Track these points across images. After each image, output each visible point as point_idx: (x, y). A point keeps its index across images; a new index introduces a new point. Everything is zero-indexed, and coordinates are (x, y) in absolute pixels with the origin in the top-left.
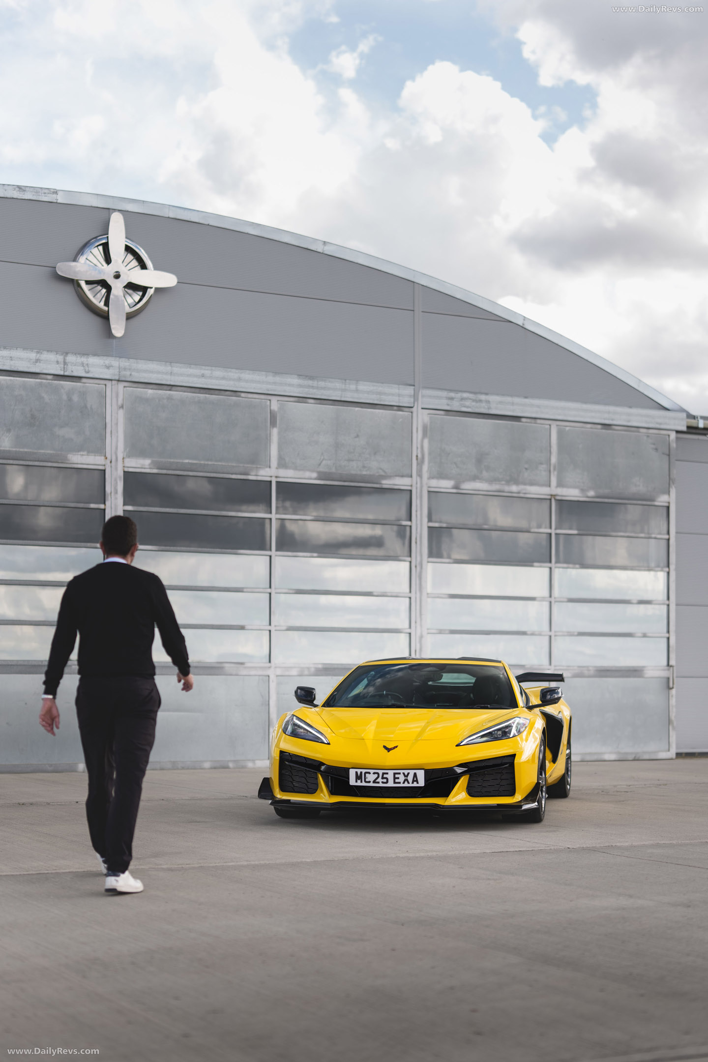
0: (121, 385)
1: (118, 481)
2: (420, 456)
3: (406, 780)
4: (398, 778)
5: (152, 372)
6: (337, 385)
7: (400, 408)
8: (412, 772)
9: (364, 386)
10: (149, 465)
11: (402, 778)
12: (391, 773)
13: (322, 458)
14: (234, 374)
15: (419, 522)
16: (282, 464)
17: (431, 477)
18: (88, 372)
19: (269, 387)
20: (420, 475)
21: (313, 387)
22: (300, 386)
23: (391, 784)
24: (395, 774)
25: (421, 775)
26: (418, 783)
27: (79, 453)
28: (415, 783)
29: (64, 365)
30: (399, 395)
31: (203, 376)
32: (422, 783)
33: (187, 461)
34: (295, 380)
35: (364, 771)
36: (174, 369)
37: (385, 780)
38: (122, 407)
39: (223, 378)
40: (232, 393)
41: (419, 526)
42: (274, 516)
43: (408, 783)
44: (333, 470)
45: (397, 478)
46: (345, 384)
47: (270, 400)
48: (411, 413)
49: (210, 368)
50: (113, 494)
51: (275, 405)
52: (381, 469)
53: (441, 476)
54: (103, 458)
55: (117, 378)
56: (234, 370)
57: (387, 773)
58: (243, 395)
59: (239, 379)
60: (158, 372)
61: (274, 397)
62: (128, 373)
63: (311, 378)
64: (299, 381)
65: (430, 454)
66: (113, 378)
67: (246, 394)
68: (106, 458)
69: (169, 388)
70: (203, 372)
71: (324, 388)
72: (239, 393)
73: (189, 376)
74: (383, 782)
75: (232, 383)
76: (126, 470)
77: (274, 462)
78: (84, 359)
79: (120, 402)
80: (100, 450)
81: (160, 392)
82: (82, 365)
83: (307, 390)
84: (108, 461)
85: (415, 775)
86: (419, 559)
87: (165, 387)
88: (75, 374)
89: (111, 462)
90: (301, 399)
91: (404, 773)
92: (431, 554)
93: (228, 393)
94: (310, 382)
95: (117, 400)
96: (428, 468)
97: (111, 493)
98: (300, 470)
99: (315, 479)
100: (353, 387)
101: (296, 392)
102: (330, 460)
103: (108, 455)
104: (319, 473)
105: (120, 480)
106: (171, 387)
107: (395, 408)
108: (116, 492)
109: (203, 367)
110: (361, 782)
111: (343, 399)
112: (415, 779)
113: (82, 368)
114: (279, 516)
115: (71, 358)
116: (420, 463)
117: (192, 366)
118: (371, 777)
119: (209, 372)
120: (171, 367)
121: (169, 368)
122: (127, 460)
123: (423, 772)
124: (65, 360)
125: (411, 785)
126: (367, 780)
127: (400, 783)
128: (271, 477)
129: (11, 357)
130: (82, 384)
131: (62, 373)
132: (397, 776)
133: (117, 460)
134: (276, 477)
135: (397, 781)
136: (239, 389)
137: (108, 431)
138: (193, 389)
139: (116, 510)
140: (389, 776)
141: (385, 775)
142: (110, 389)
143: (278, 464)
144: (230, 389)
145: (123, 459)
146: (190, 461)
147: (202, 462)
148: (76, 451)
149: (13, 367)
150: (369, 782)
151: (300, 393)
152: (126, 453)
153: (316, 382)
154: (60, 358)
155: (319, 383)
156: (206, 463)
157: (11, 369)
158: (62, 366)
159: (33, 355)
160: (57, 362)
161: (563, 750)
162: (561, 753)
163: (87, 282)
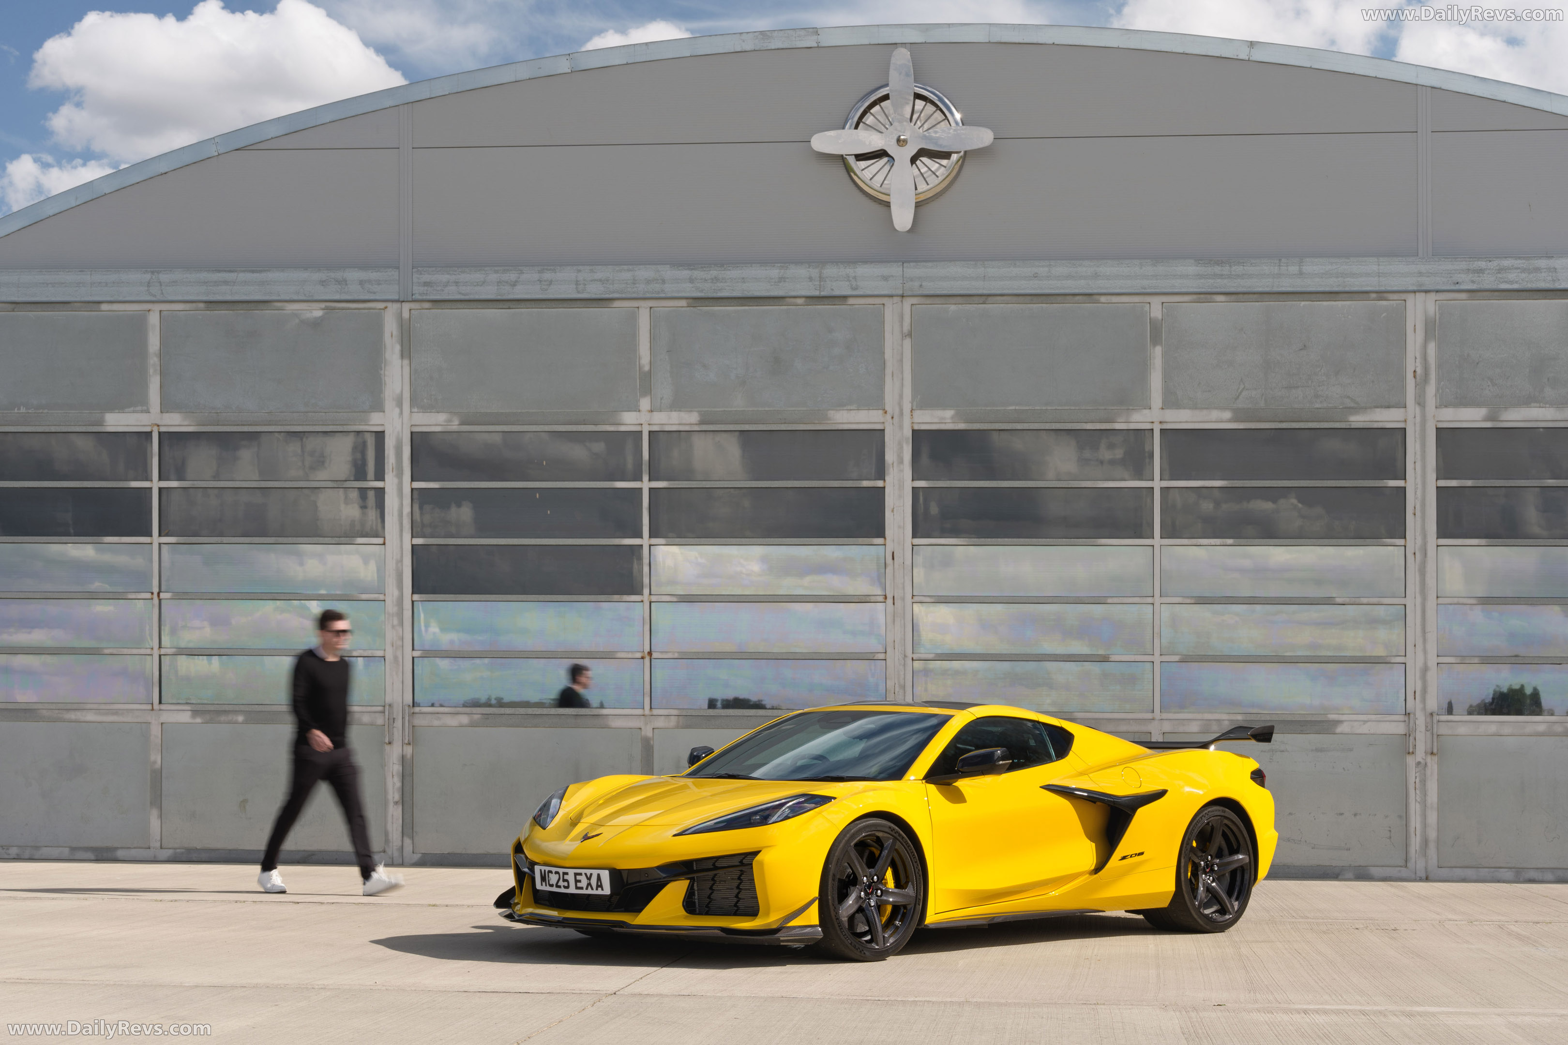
0: (908, 302)
1: (905, 446)
2: (1419, 371)
3: (589, 884)
4: (580, 881)
5: (954, 279)
6: (1265, 267)
7: (1381, 294)
8: (595, 872)
9: (1312, 267)
10: (952, 418)
11: (584, 883)
12: (571, 872)
13: (1242, 386)
14: (1087, 268)
15: (1419, 481)
16: (1171, 401)
17: (1443, 404)
18: (856, 289)
19: (1146, 282)
20: (1421, 403)
21: (1221, 276)
22: (1200, 276)
23: (572, 890)
24: (576, 874)
25: (605, 875)
26: (602, 890)
27: (845, 408)
28: (600, 889)
29: (820, 281)
30: (1379, 275)
31: (1036, 276)
32: (607, 890)
33: (1013, 408)
34: (1191, 269)
35: (547, 869)
36: (989, 270)
37: (566, 884)
38: (910, 334)
39: (1070, 277)
40: (1085, 298)
41: (1420, 486)
43: (592, 889)
44: (1261, 404)
45: (1378, 410)
46: (1280, 266)
47: (1149, 303)
48: (1404, 301)
49: (1048, 263)
50: (895, 464)
51: (1156, 311)
52: (1348, 397)
53: (1462, 402)
54: (881, 412)
55: (900, 292)
56: (1086, 263)
57: (567, 874)
58: (1103, 299)
59: (1096, 276)
60: (965, 279)
61: (1155, 298)
63: (1220, 263)
64: (1201, 268)
65: (1439, 366)
66: (894, 293)
67: (1109, 297)
68: (886, 412)
69: (984, 299)
70: (1035, 270)
71: (1242, 276)
72: (1098, 297)
73: (1012, 279)
74: (565, 887)
75: (1082, 282)
76: (916, 427)
77: (1156, 398)
78: (850, 271)
79: (906, 327)
80: (877, 402)
81: (968, 307)
82: (847, 278)
83: (1211, 281)
84: (888, 417)
85: (599, 878)
86: (1419, 541)
87: (976, 299)
88: (837, 293)
89: (892, 418)
90: (1202, 296)
91: (586, 874)
92: (1444, 531)
93: (1077, 298)
94: (1217, 269)
95: (901, 326)
96: (1437, 390)
97: (893, 464)
98: (1199, 409)
99: (1230, 421)
100: (1294, 269)
101: (1193, 285)
102: (1256, 389)
103: (888, 407)
104: (1235, 411)
105: (907, 443)
106: (985, 297)
107: (1373, 295)
108: (901, 461)
109: (1037, 263)
110: (546, 885)
111: (1275, 289)
112: (599, 884)
113: (848, 283)
114: (1166, 484)
115: (830, 271)
116: (1422, 382)
117: (1018, 264)
118: (554, 878)
119: (1046, 269)
120: (985, 267)
121: (980, 271)
122: (917, 413)
123: (607, 872)
124: (821, 274)
125: (595, 892)
126: (551, 883)
127: (581, 888)
128: (1152, 422)
129: (743, 278)
130: (849, 307)
131: (817, 293)
132: (578, 878)
133: (901, 413)
134: (1161, 422)
135: (579, 885)
136: (1095, 291)
137: (888, 371)
138: (1021, 297)
139: (901, 487)
140: (571, 878)
141: (566, 877)
142: (890, 311)
143: (1164, 402)
144: (1081, 291)
145: (911, 411)
146: (1017, 408)
147: (1036, 408)
148: (840, 405)
149: (746, 292)
150: (552, 886)
151: (1200, 288)
152: (915, 403)
153: (1228, 268)
154: (814, 272)
155: (1234, 268)
156: (1044, 408)
157: (744, 295)
158: (817, 283)
159: (775, 273)
160: (811, 279)
161: (1142, 854)
162: (1124, 858)
163: (860, 157)
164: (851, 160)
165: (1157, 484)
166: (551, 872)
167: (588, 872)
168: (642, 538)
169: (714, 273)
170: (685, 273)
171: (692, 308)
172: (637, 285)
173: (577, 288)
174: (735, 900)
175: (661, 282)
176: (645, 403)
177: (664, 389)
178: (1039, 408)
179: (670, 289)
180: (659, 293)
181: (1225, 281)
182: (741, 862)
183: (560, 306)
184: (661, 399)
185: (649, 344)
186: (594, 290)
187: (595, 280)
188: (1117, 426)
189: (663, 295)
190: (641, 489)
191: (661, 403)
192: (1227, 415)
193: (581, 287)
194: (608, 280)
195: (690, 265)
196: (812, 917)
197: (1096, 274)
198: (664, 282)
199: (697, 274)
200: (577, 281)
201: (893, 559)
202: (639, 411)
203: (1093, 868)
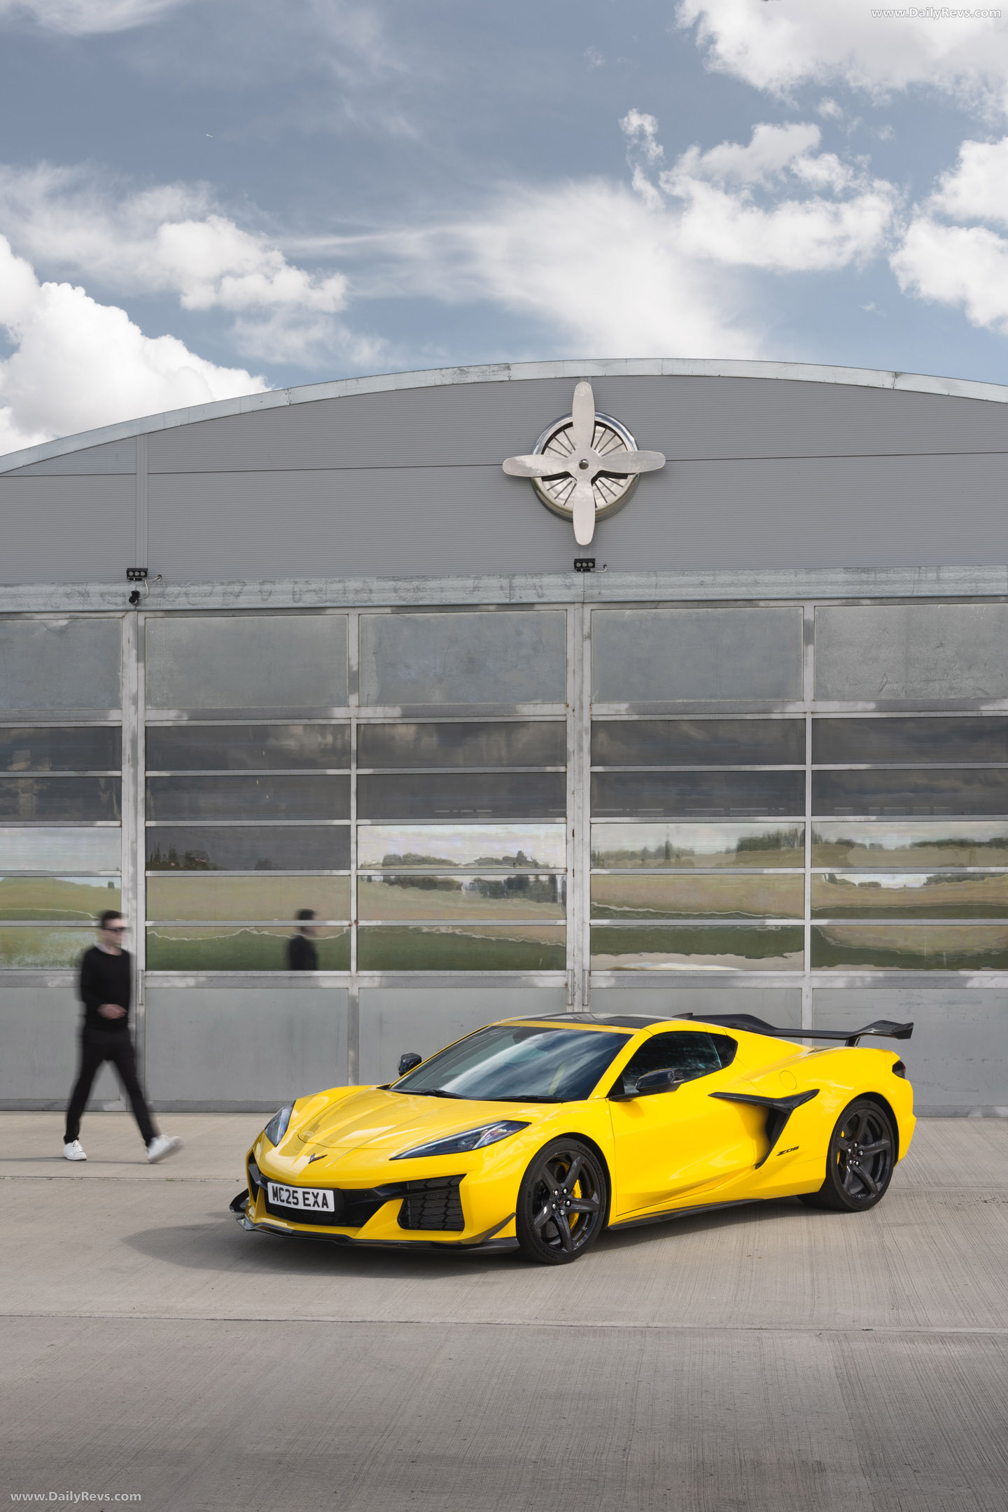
0: (588, 609)
1: (584, 736)
3: (316, 1202)
4: (308, 1199)
5: (629, 587)
6: (907, 575)
8: (321, 1192)
9: (949, 574)
10: (627, 710)
11: (311, 1200)
13: (885, 680)
14: (747, 577)
16: (822, 694)
18: (542, 596)
19: (800, 589)
21: (867, 583)
22: (848, 583)
23: (301, 1206)
24: (304, 1193)
25: (330, 1195)
26: (328, 1207)
27: (532, 702)
28: (325, 1206)
29: (510, 590)
30: (1006, 580)
31: (702, 584)
32: (331, 1208)
33: (681, 701)
34: (841, 576)
35: (279, 1186)
36: (660, 579)
37: (295, 1201)
38: (589, 637)
39: (732, 584)
40: (745, 602)
42: (809, 767)
43: (319, 1206)
44: (903, 696)
45: (1006, 700)
46: (920, 573)
47: (803, 607)
49: (713, 572)
50: (576, 752)
51: (809, 613)
52: (980, 689)
54: (563, 705)
55: (581, 600)
56: (747, 572)
57: (296, 1192)
58: (762, 603)
59: (756, 583)
60: (638, 586)
61: (809, 602)
62: (596, 592)
63: (866, 570)
64: (849, 576)
66: (576, 600)
67: (767, 602)
68: (568, 706)
69: (655, 604)
70: (701, 578)
71: (886, 583)
72: (757, 602)
73: (680, 586)
74: (294, 1203)
75: (744, 589)
76: (595, 719)
77: (809, 692)
78: (536, 581)
79: (587, 630)
80: (559, 695)
81: (642, 612)
82: (534, 587)
83: (858, 587)
84: (570, 710)
85: (325, 1196)
87: (648, 604)
88: (525, 600)
89: (574, 711)
90: (850, 600)
91: (313, 1193)
93: (739, 602)
94: (864, 576)
95: (582, 629)
97: (574, 752)
98: (849, 700)
99: (874, 711)
100: (932, 576)
101: (842, 591)
102: (897, 682)
103: (570, 702)
104: (879, 702)
105: (587, 733)
106: (657, 603)
108: (581, 749)
109: (703, 573)
110: (278, 1200)
111: (915, 594)
112: (325, 1202)
113: (534, 591)
114: (817, 767)
115: (519, 581)
117: (686, 573)
118: (284, 1195)
119: (712, 578)
120: (657, 576)
121: (653, 579)
122: (595, 706)
123: (331, 1192)
124: (511, 583)
125: (321, 1209)
126: (282, 1198)
127: (309, 1205)
128: (805, 713)
129: (442, 588)
130: (535, 612)
131: (507, 601)
132: (306, 1196)
133: (581, 707)
134: (812, 713)
135: (307, 1202)
136: (755, 597)
137: (570, 669)
138: (688, 603)
139: (581, 771)
140: (300, 1195)
141: (295, 1195)
142: (572, 615)
143: (815, 695)
144: (742, 597)
145: (590, 705)
146: (685, 701)
147: (702, 701)
148: (527, 699)
149: (444, 601)
150: (283, 1201)
151: (849, 593)
152: (594, 698)
153: (873, 575)
154: (505, 582)
155: (878, 575)
156: (708, 701)
157: (442, 604)
158: (508, 592)
159: (470, 583)
160: (502, 588)
161: (797, 1148)
162: (781, 1153)
163: (545, 479)
164: (539, 481)
166: (282, 1189)
167: (315, 1191)
168: (350, 819)
169: (415, 583)
170: (391, 584)
171: (396, 615)
172: (347, 595)
173: (293, 598)
174: (443, 1217)
175: (368, 591)
176: (353, 700)
177: (370, 687)
178: (704, 701)
179: (377, 599)
180: (366, 601)
181: (871, 587)
182: (449, 1183)
183: (279, 614)
184: (368, 696)
185: (357, 647)
186: (309, 600)
187: (310, 591)
188: (774, 716)
189: (370, 604)
190: (350, 775)
191: (368, 699)
192: (872, 706)
193: (297, 597)
194: (321, 591)
195: (394, 579)
196: (511, 1230)
197: (756, 581)
198: (371, 591)
199: (400, 584)
200: (294, 592)
201: (574, 836)
202: (348, 706)
203: (754, 1163)
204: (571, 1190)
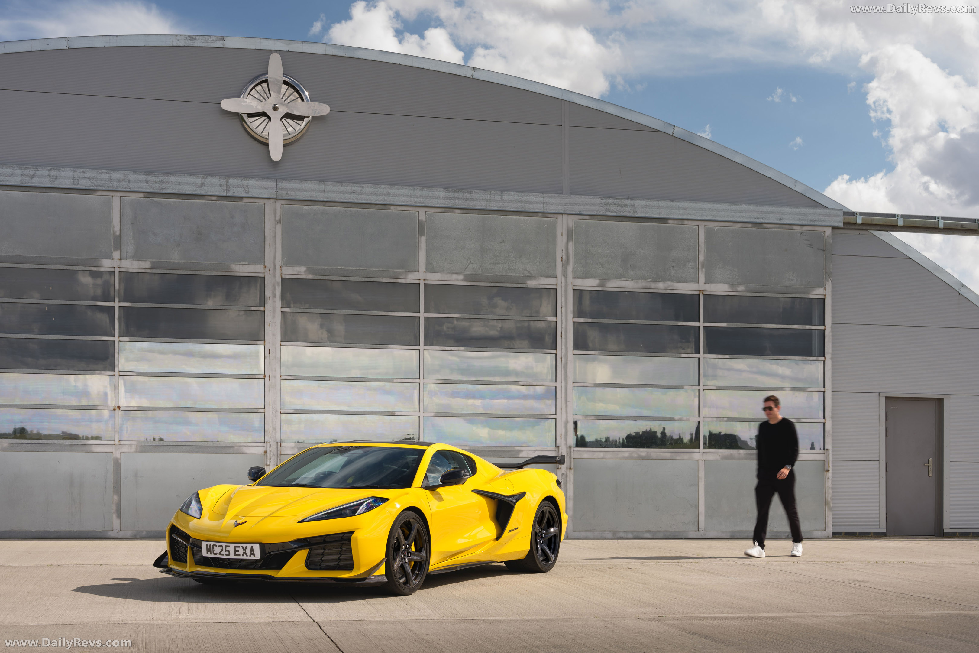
0: (279, 203)
1: (277, 287)
2: (564, 257)
3: (245, 553)
4: (238, 551)
5: (307, 191)
6: (483, 195)
7: (545, 214)
8: (249, 546)
9: (508, 196)
10: (305, 272)
11: (241, 551)
12: (232, 546)
13: (469, 261)
14: (383, 189)
15: (564, 318)
16: (430, 268)
17: (576, 277)
18: (247, 193)
19: (417, 200)
20: (565, 275)
21: (459, 199)
22: (446, 198)
23: (232, 556)
24: (235, 547)
25: (257, 548)
26: (254, 556)
27: (241, 263)
28: (252, 556)
29: (227, 187)
30: (543, 203)
31: (354, 192)
32: (258, 556)
33: (340, 267)
34: (442, 193)
35: (212, 543)
36: (327, 187)
37: (227, 553)
38: (280, 222)
39: (373, 194)
40: (382, 206)
41: (564, 321)
43: (247, 556)
44: (480, 272)
45: (542, 278)
46: (490, 195)
47: (418, 211)
48: (556, 219)
49: (361, 185)
50: (271, 298)
51: (422, 215)
52: (527, 270)
53: (586, 275)
54: (262, 266)
55: (275, 197)
56: (383, 186)
57: (229, 546)
58: (392, 208)
59: (389, 194)
60: (313, 191)
61: (421, 209)
62: (284, 192)
63: (458, 190)
64: (447, 193)
65: (575, 255)
66: (271, 197)
67: (395, 207)
68: (265, 267)
69: (323, 203)
70: (353, 188)
71: (469, 199)
72: (389, 206)
73: (340, 192)
74: (226, 555)
75: (381, 197)
76: (283, 276)
77: (422, 266)
78: (244, 182)
79: (278, 218)
80: (260, 260)
81: (315, 208)
82: (243, 186)
83: (452, 201)
84: (267, 270)
85: (252, 548)
86: (564, 351)
87: (319, 203)
88: (236, 195)
89: (269, 270)
90: (448, 209)
91: (242, 547)
92: (576, 347)
93: (378, 206)
94: (456, 195)
95: (275, 216)
96: (574, 268)
98: (447, 273)
99: (462, 281)
100: (498, 197)
101: (443, 203)
102: (476, 263)
103: (267, 264)
104: (465, 275)
105: (278, 285)
106: (325, 203)
107: (540, 215)
108: (274, 296)
109: (355, 185)
110: (211, 554)
111: (488, 208)
112: (252, 552)
113: (243, 189)
114: (427, 315)
115: (233, 181)
116: (565, 264)
117: (344, 184)
118: (217, 550)
119: (360, 188)
120: (325, 185)
121: (322, 187)
122: (284, 268)
123: (258, 545)
124: (227, 182)
125: (249, 558)
126: (215, 552)
127: (239, 555)
128: (420, 280)
129: (179, 182)
130: (244, 203)
131: (224, 194)
132: (237, 549)
133: (275, 268)
134: (424, 280)
135: (237, 553)
136: (388, 203)
137: (267, 243)
138: (345, 204)
139: (274, 311)
140: (231, 549)
141: (228, 549)
142: (268, 207)
143: (426, 269)
144: (380, 202)
145: (281, 267)
146: (343, 268)
147: (354, 268)
148: (238, 261)
149: (181, 191)
150: (216, 554)
151: (447, 205)
152: (283, 262)
153: (462, 194)
154: (223, 182)
155: (465, 194)
156: (358, 269)
157: (180, 193)
158: (225, 188)
159: (199, 180)
160: (221, 185)
161: (517, 528)
162: (510, 531)
163: (250, 115)
164: (245, 117)
165: (422, 315)
166: (216, 546)
167: (244, 545)
168: (114, 337)
169: (161, 178)
170: (143, 177)
171: (147, 198)
172: (112, 182)
173: (73, 182)
174: (338, 561)
175: (128, 181)
176: (117, 255)
177: (129, 247)
178: (355, 268)
179: (133, 186)
180: (126, 188)
181: (461, 201)
182: (341, 538)
183: (62, 192)
184: (127, 253)
185: (119, 219)
186: (84, 184)
187: (85, 178)
188: (400, 281)
189: (129, 190)
190: (114, 307)
191: (127, 255)
192: (461, 277)
193: (76, 181)
194: (93, 178)
195: (146, 173)
196: (382, 571)
197: (389, 193)
198: (129, 181)
199: (150, 178)
200: (74, 177)
201: (270, 353)
202: (113, 259)
203: (495, 537)
204: (410, 546)
